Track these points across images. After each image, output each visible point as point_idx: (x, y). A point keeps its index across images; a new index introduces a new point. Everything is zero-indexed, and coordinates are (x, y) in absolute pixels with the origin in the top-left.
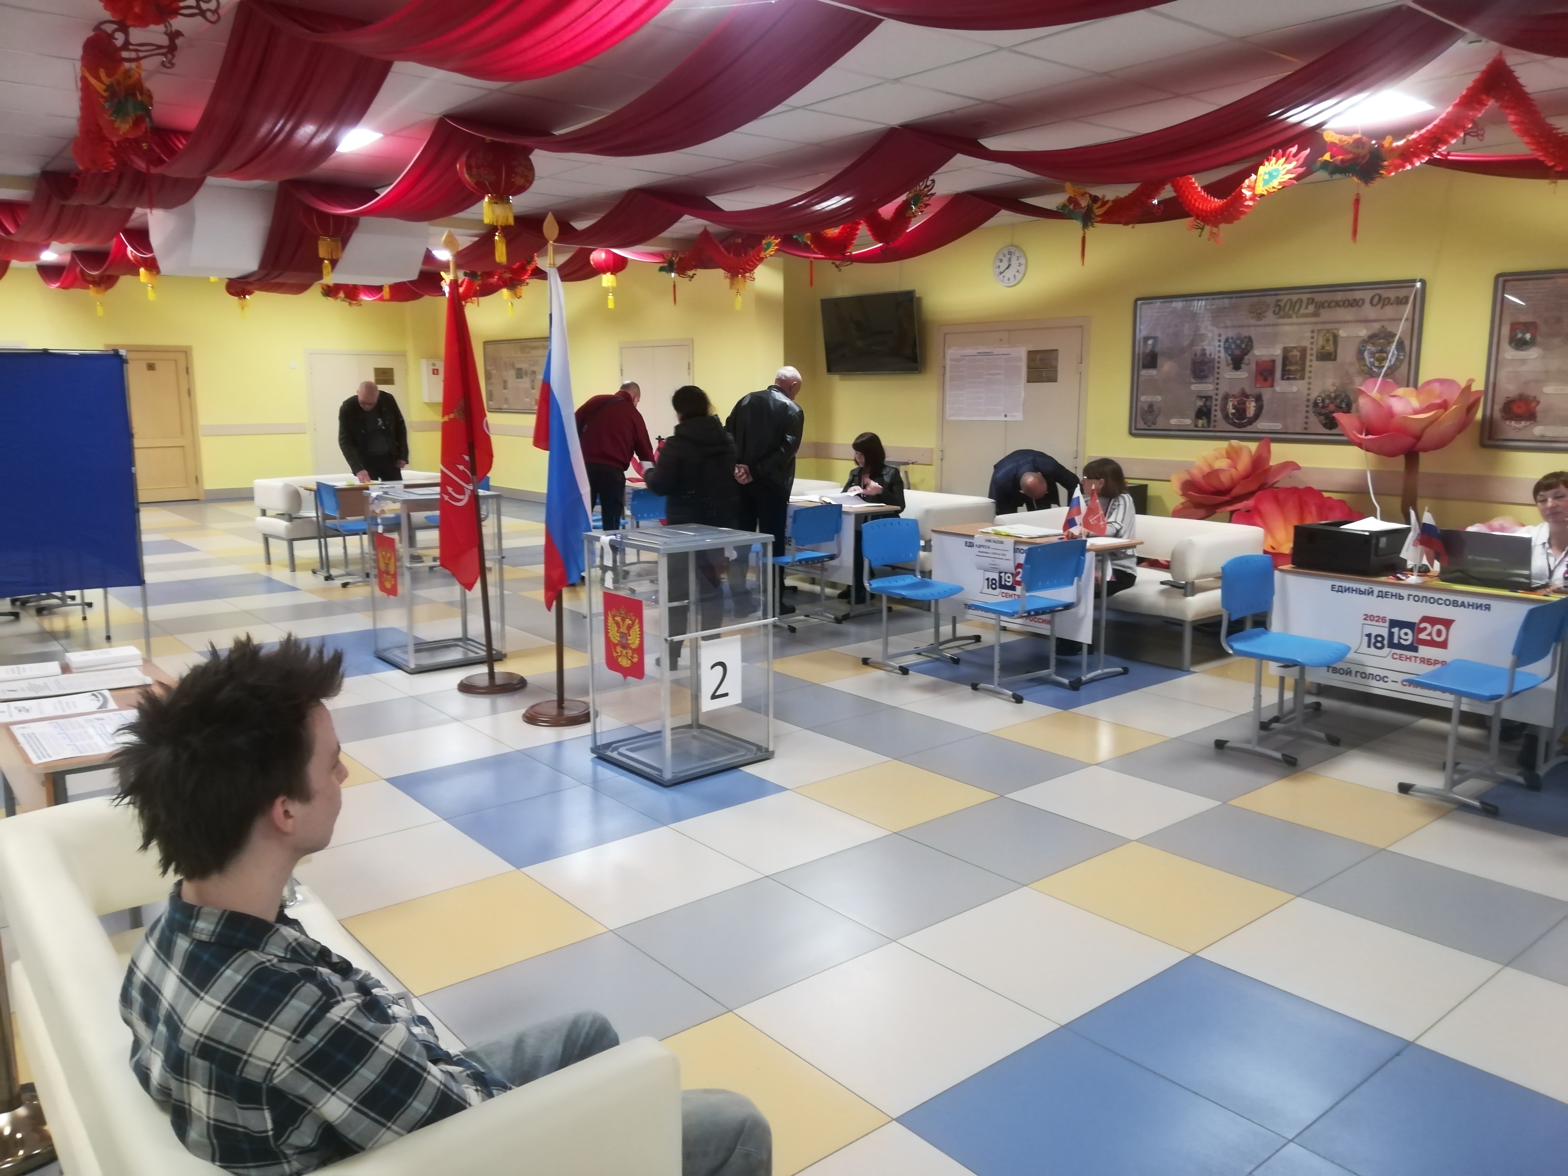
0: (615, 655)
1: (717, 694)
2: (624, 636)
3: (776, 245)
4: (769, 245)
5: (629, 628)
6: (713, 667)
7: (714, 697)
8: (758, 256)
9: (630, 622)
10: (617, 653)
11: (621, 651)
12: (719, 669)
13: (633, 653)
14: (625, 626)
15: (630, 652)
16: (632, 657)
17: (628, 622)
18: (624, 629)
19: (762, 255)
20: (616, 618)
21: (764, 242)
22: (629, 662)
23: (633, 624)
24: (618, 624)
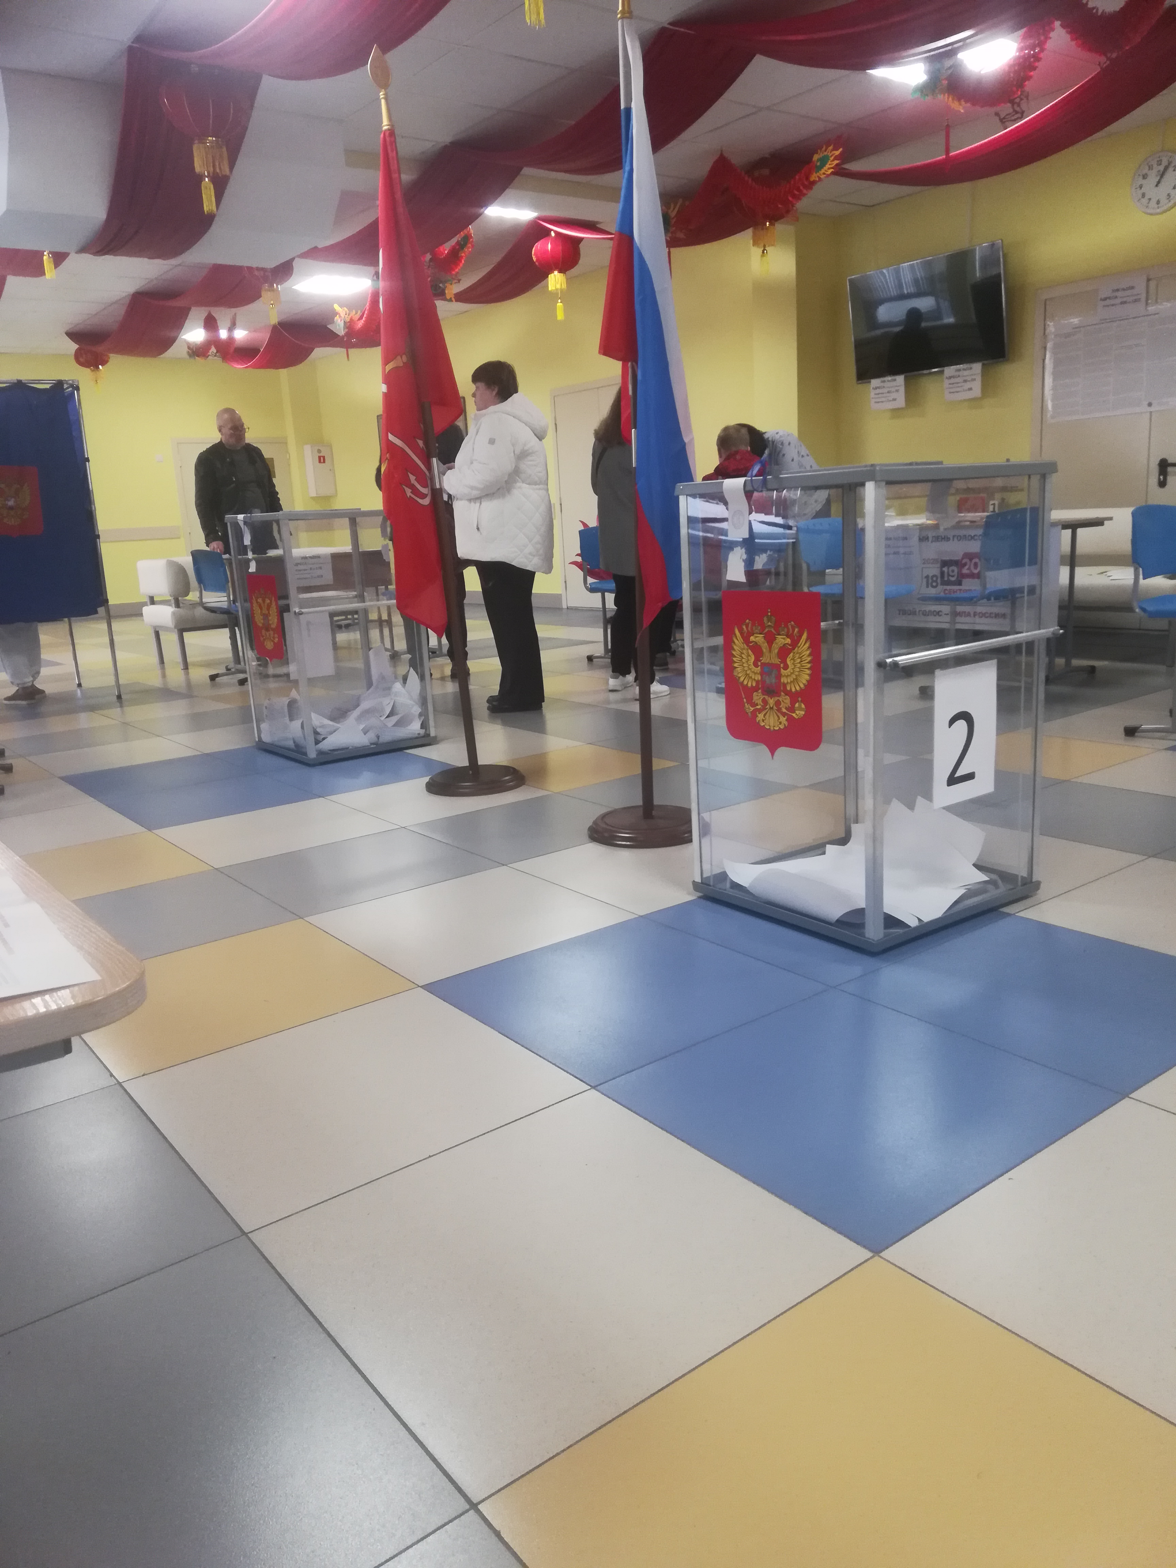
0: (749, 709)
1: (958, 774)
2: (773, 669)
3: (836, 158)
4: (824, 161)
5: (784, 653)
6: (952, 722)
7: (953, 780)
8: (807, 178)
9: (788, 641)
10: (755, 705)
11: (765, 702)
12: (962, 724)
13: (793, 703)
14: (776, 651)
15: (786, 701)
16: (792, 709)
17: (782, 640)
18: (770, 657)
19: (814, 177)
20: (752, 638)
21: (816, 157)
22: (783, 720)
23: (795, 643)
24: (757, 650)
